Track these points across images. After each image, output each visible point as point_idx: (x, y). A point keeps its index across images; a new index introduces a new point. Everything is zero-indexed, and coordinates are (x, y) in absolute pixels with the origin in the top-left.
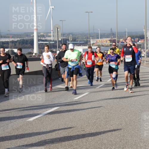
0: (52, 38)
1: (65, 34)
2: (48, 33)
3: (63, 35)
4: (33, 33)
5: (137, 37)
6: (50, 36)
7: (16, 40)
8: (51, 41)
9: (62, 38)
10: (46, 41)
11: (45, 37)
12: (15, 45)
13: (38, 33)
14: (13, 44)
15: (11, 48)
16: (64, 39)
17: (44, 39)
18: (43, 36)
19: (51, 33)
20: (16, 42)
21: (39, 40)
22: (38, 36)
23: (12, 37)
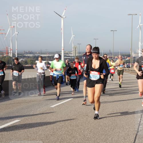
0: (72, 55)
1: (81, 53)
2: (71, 52)
3: (80, 53)
4: (61, 52)
5: (126, 55)
6: (72, 54)
7: (51, 56)
8: (72, 56)
9: (79, 55)
10: (69, 56)
11: (68, 54)
12: (50, 59)
13: (64, 52)
14: (49, 58)
15: (47, 60)
16: (80, 56)
17: (68, 55)
18: (67, 54)
19: (72, 52)
20: (51, 57)
21: (65, 56)
22: (64, 54)
23: (48, 54)
